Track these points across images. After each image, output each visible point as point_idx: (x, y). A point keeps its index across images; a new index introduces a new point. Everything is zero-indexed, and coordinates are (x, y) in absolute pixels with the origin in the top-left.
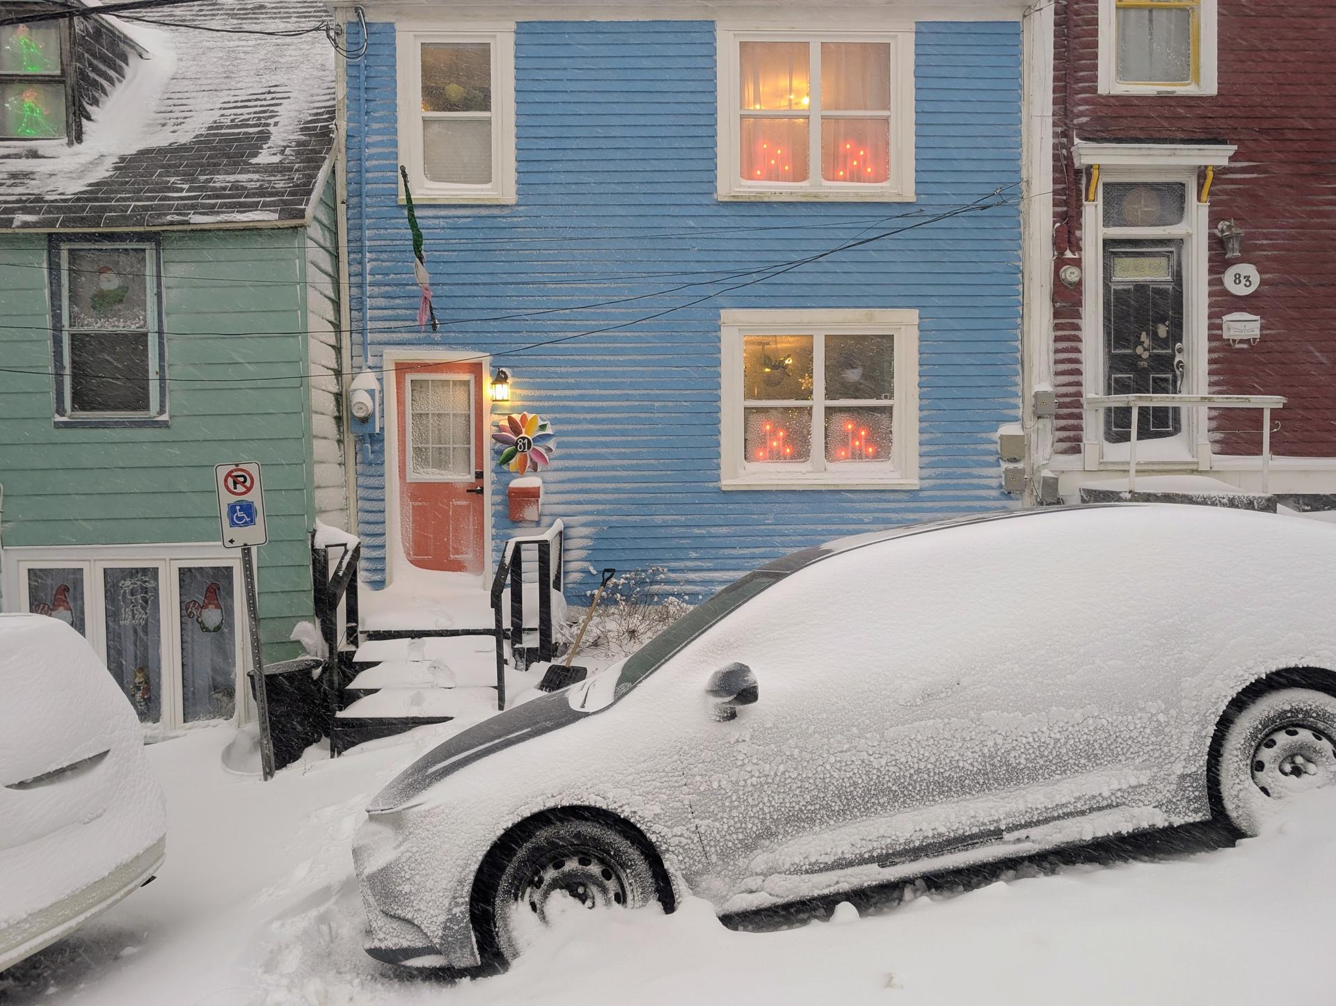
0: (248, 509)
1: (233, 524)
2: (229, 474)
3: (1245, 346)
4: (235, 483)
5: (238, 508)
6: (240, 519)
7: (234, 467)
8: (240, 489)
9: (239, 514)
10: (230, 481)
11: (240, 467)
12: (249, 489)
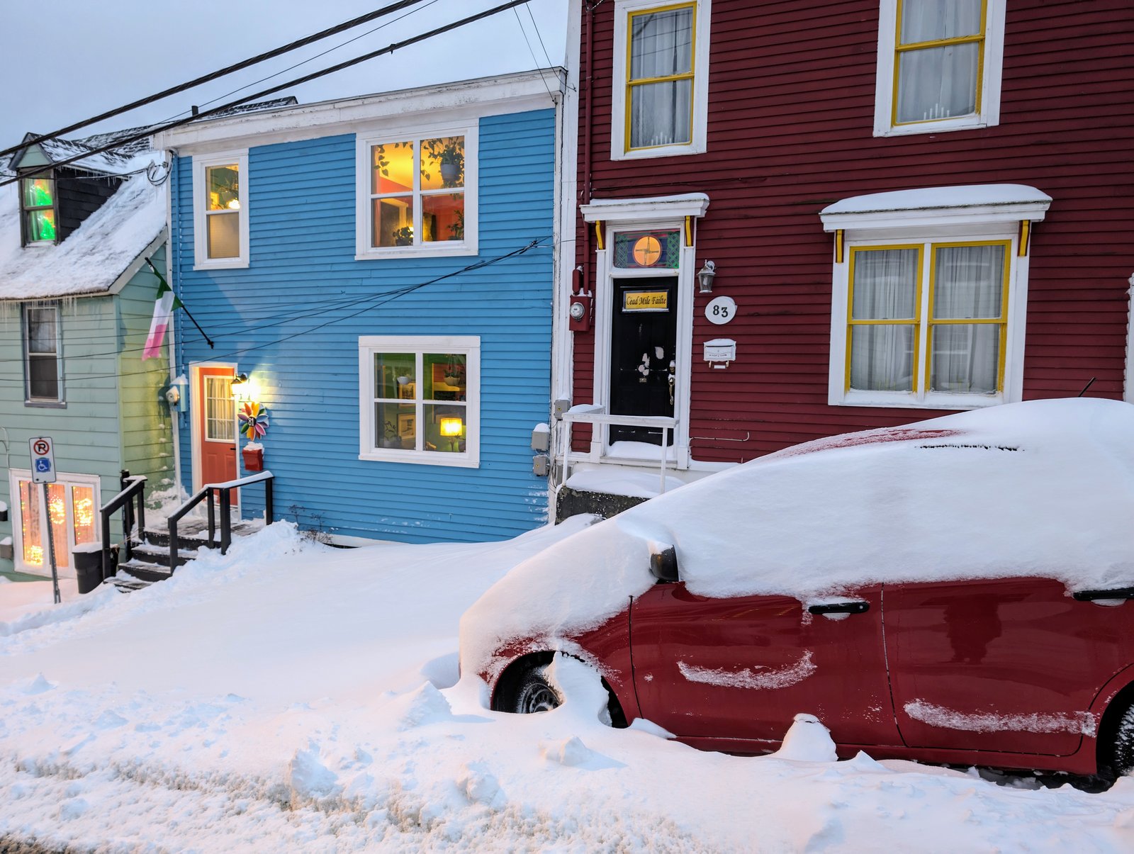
0: (46, 462)
1: (38, 470)
2: (36, 444)
3: (723, 367)
4: (40, 448)
5: (41, 462)
6: (42, 468)
7: (39, 439)
8: (42, 451)
9: (42, 465)
10: (37, 447)
11: (43, 439)
12: (47, 452)
